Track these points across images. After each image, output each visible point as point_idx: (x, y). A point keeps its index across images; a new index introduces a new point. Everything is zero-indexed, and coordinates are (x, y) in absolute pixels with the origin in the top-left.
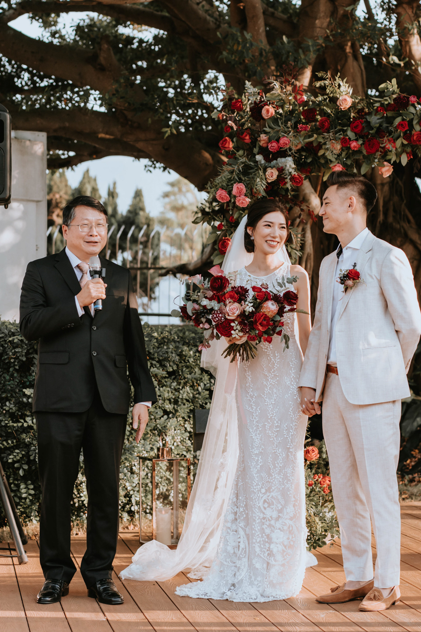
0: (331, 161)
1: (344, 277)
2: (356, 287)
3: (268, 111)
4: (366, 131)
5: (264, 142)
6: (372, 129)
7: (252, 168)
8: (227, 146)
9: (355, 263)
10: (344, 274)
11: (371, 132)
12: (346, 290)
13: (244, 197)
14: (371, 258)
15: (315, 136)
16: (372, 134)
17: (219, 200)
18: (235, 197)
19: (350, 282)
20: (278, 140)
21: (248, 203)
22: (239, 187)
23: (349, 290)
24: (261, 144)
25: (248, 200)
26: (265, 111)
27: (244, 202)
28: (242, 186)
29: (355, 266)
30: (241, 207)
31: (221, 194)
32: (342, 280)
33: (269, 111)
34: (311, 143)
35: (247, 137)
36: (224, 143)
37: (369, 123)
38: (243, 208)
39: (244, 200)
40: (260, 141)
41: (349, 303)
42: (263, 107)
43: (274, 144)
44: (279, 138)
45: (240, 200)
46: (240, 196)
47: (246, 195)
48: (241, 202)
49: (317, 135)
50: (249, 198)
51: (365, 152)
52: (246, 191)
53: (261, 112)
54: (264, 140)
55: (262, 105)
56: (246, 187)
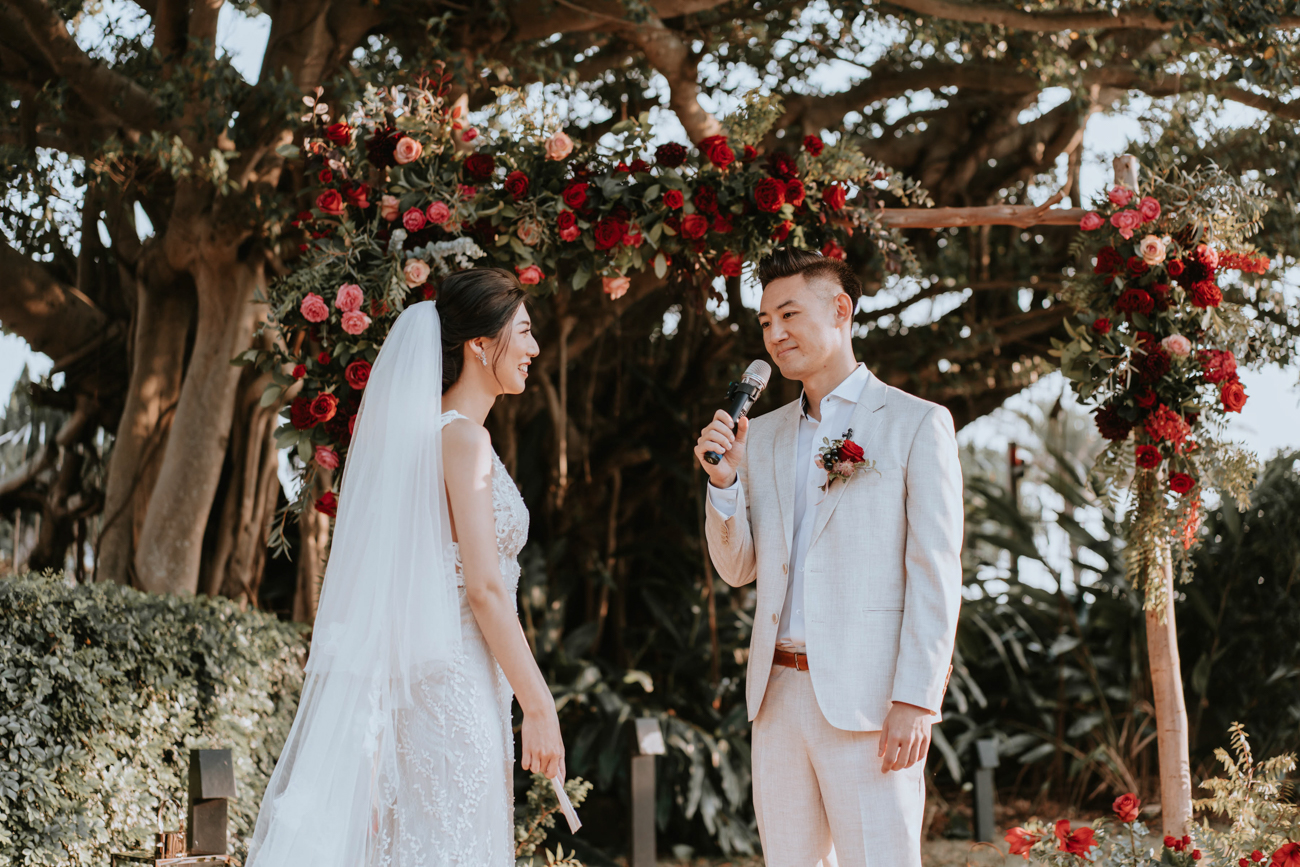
0: (522, 258)
1: (832, 455)
2: (853, 478)
3: (409, 148)
4: (591, 206)
5: (391, 210)
6: (605, 202)
7: (376, 258)
8: (334, 206)
9: (850, 430)
10: (832, 449)
11: (602, 207)
13: (360, 313)
15: (501, 204)
16: (604, 211)
17: (306, 316)
18: (339, 312)
19: (847, 466)
20: (425, 207)
21: (366, 326)
22: (351, 292)
24: (384, 214)
25: (368, 320)
26: (404, 148)
27: (358, 323)
28: (356, 291)
29: (849, 434)
30: (350, 333)
31: (312, 303)
32: (827, 460)
33: (411, 149)
34: (489, 217)
35: (363, 197)
36: (329, 200)
37: (598, 191)
38: (353, 335)
39: (361, 319)
40: (382, 208)
42: (399, 140)
43: (416, 215)
44: (428, 204)
45: (350, 319)
46: (351, 310)
47: (363, 309)
48: (351, 323)
49: (505, 203)
50: (369, 315)
51: (590, 246)
52: (365, 301)
53: (395, 148)
54: (392, 207)
55: (393, 137)
56: (365, 293)
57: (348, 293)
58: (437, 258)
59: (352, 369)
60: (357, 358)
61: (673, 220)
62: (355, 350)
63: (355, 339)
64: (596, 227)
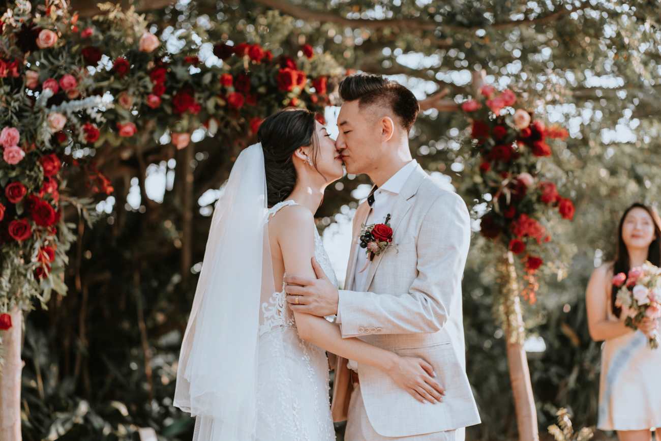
1: (366, 236)
2: (385, 252)
3: (48, 37)
4: (169, 84)
5: (33, 81)
6: (178, 82)
7: (27, 111)
9: (389, 215)
10: (367, 232)
11: (176, 85)
12: (372, 257)
13: (17, 148)
14: (413, 208)
15: (112, 78)
16: (177, 88)
19: (374, 245)
21: (21, 158)
22: (11, 133)
23: (376, 257)
24: (28, 83)
25: (23, 154)
26: (44, 37)
27: (16, 155)
28: (14, 132)
29: (388, 218)
30: (10, 162)
32: (363, 241)
33: (50, 38)
34: (102, 88)
35: (15, 69)
37: (172, 75)
38: (11, 165)
39: (18, 153)
40: (26, 79)
41: (375, 277)
42: (40, 31)
43: (52, 84)
44: (61, 77)
45: (10, 152)
46: (11, 146)
47: (19, 145)
48: (11, 155)
49: (115, 78)
50: (24, 150)
51: (169, 110)
52: (21, 140)
53: (37, 36)
54: (34, 78)
55: (35, 30)
56: (21, 134)
57: (9, 134)
58: (69, 112)
59: (10, 188)
60: (12, 180)
61: (223, 94)
62: (14, 174)
63: (13, 168)
64: (173, 97)
